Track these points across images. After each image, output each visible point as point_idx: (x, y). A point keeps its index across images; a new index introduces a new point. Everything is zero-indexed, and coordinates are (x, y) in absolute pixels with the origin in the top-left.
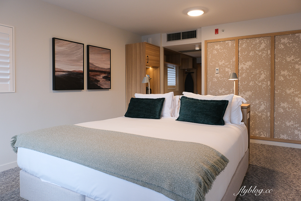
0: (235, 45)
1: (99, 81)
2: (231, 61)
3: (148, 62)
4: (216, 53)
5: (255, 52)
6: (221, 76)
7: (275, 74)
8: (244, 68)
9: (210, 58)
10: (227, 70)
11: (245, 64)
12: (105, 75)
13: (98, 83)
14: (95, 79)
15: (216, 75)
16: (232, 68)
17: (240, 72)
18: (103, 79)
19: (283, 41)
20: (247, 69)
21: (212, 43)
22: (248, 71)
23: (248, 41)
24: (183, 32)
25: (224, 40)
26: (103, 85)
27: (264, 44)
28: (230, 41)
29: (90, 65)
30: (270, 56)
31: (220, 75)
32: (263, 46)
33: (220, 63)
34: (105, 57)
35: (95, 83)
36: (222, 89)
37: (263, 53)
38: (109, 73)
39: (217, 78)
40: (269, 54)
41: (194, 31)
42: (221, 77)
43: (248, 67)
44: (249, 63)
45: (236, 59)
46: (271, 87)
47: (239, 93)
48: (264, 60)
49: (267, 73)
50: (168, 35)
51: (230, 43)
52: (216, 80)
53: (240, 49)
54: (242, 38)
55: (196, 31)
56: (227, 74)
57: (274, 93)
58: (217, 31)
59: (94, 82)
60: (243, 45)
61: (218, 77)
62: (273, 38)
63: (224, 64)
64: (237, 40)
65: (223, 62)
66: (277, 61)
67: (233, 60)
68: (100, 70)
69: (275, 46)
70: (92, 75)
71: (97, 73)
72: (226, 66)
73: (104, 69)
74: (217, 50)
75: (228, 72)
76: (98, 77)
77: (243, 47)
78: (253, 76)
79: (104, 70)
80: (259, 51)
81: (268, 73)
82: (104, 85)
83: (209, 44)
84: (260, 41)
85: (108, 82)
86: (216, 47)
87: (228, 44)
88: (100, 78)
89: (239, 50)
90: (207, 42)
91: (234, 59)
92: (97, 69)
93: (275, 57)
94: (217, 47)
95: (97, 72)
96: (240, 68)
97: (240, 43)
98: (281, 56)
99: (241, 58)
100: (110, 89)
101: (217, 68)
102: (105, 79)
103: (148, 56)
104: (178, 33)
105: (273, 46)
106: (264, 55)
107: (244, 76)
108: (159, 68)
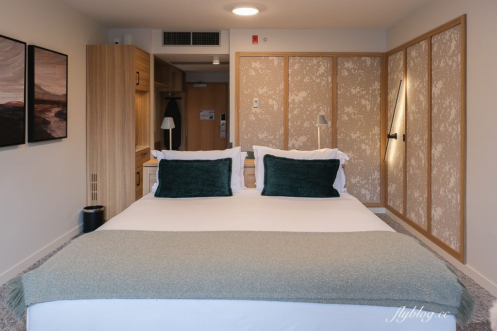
0: (283, 64)
1: (48, 123)
2: (278, 88)
3: (138, 84)
4: (254, 74)
5: (311, 78)
6: (262, 111)
7: (337, 111)
8: (297, 101)
9: (244, 81)
10: (271, 102)
11: (298, 95)
12: (59, 110)
13: (47, 128)
14: (43, 119)
15: (254, 110)
16: (279, 99)
17: (291, 106)
18: (56, 117)
19: (347, 65)
20: (300, 102)
21: (247, 58)
22: (302, 105)
23: (302, 61)
24: (195, 33)
25: (268, 55)
26: (55, 131)
27: (323, 67)
28: (276, 58)
29: (36, 89)
30: (331, 84)
31: (260, 110)
32: (322, 69)
33: (261, 91)
34: (59, 71)
35: (43, 128)
36: (263, 132)
37: (322, 80)
38: (65, 105)
39: (255, 114)
40: (329, 82)
41: (215, 33)
42: (261, 113)
43: (301, 99)
44: (303, 94)
45: (284, 86)
46: (332, 129)
47: (289, 139)
48: (323, 90)
49: (327, 109)
50: (165, 33)
51: (276, 61)
52: (254, 119)
53: (290, 71)
54: (294, 55)
55: (218, 33)
56: (271, 109)
57: (337, 138)
58: (255, 39)
59: (42, 125)
60: (295, 65)
61: (258, 113)
62: (335, 59)
63: (266, 92)
64: (286, 57)
65: (265, 89)
66: (340, 93)
67: (280, 87)
68: (51, 98)
69: (337, 72)
70: (38, 112)
71: (47, 106)
72: (270, 97)
73: (58, 96)
74: (255, 69)
75: (272, 106)
76: (48, 113)
77: (295, 68)
78: (308, 113)
79: (57, 99)
80: (317, 77)
81: (329, 110)
82: (57, 131)
83: (242, 59)
84: (318, 63)
85: (63, 124)
86: (254, 65)
87: (272, 61)
88: (51, 115)
89: (290, 73)
90: (239, 55)
91: (282, 87)
92: (46, 98)
93: (337, 87)
94: (256, 64)
95: (46, 104)
96: (290, 100)
97: (291, 61)
98: (344, 86)
99: (291, 85)
100: (66, 137)
101: (255, 99)
102: (59, 117)
103: (138, 72)
104: (185, 33)
105: (334, 71)
106: (324, 83)
107: (296, 112)
108: (148, 93)
